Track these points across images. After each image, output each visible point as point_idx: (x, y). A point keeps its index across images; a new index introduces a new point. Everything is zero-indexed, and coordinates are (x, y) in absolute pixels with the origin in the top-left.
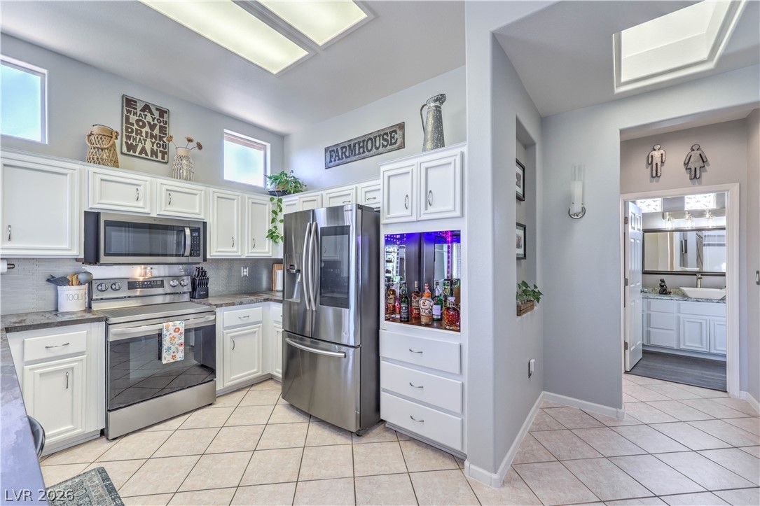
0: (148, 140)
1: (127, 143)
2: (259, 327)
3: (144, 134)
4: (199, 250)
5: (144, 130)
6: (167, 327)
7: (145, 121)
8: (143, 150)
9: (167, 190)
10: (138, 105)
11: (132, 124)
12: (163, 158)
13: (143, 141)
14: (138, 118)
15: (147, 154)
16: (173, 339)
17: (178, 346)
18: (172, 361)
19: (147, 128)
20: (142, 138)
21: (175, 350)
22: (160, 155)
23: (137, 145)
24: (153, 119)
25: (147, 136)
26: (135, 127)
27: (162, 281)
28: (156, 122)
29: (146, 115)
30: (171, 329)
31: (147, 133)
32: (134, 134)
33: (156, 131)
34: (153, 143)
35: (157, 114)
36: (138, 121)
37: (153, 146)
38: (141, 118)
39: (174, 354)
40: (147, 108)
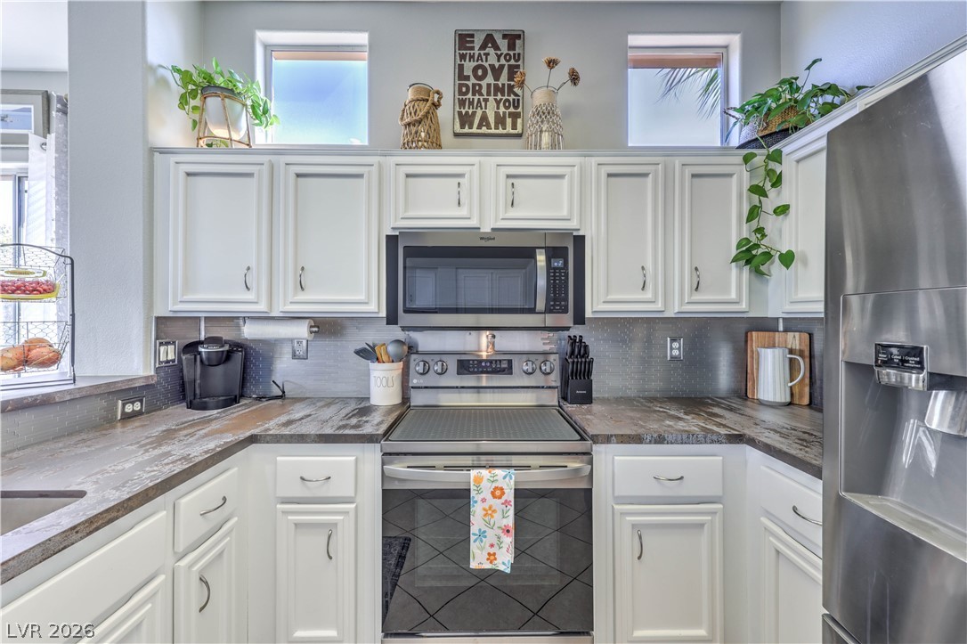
0: (491, 98)
1: (460, 113)
2: (713, 513)
3: (484, 91)
4: (566, 299)
5: (484, 83)
6: (479, 480)
7: (486, 65)
8: (484, 119)
9: (508, 176)
10: (476, 40)
11: (468, 78)
12: (514, 126)
13: (483, 104)
14: (476, 63)
15: (488, 127)
16: (489, 512)
17: (500, 532)
18: (487, 566)
19: (490, 79)
20: (481, 98)
21: (495, 541)
22: (509, 121)
23: (474, 113)
24: (499, 57)
25: (489, 94)
26: (473, 80)
27: (510, 362)
28: (503, 61)
29: (487, 55)
30: (487, 487)
31: (489, 85)
32: (470, 96)
33: (504, 79)
34: (498, 102)
35: (503, 44)
36: (475, 70)
37: (498, 108)
38: (480, 62)
39: (492, 551)
40: (489, 40)
